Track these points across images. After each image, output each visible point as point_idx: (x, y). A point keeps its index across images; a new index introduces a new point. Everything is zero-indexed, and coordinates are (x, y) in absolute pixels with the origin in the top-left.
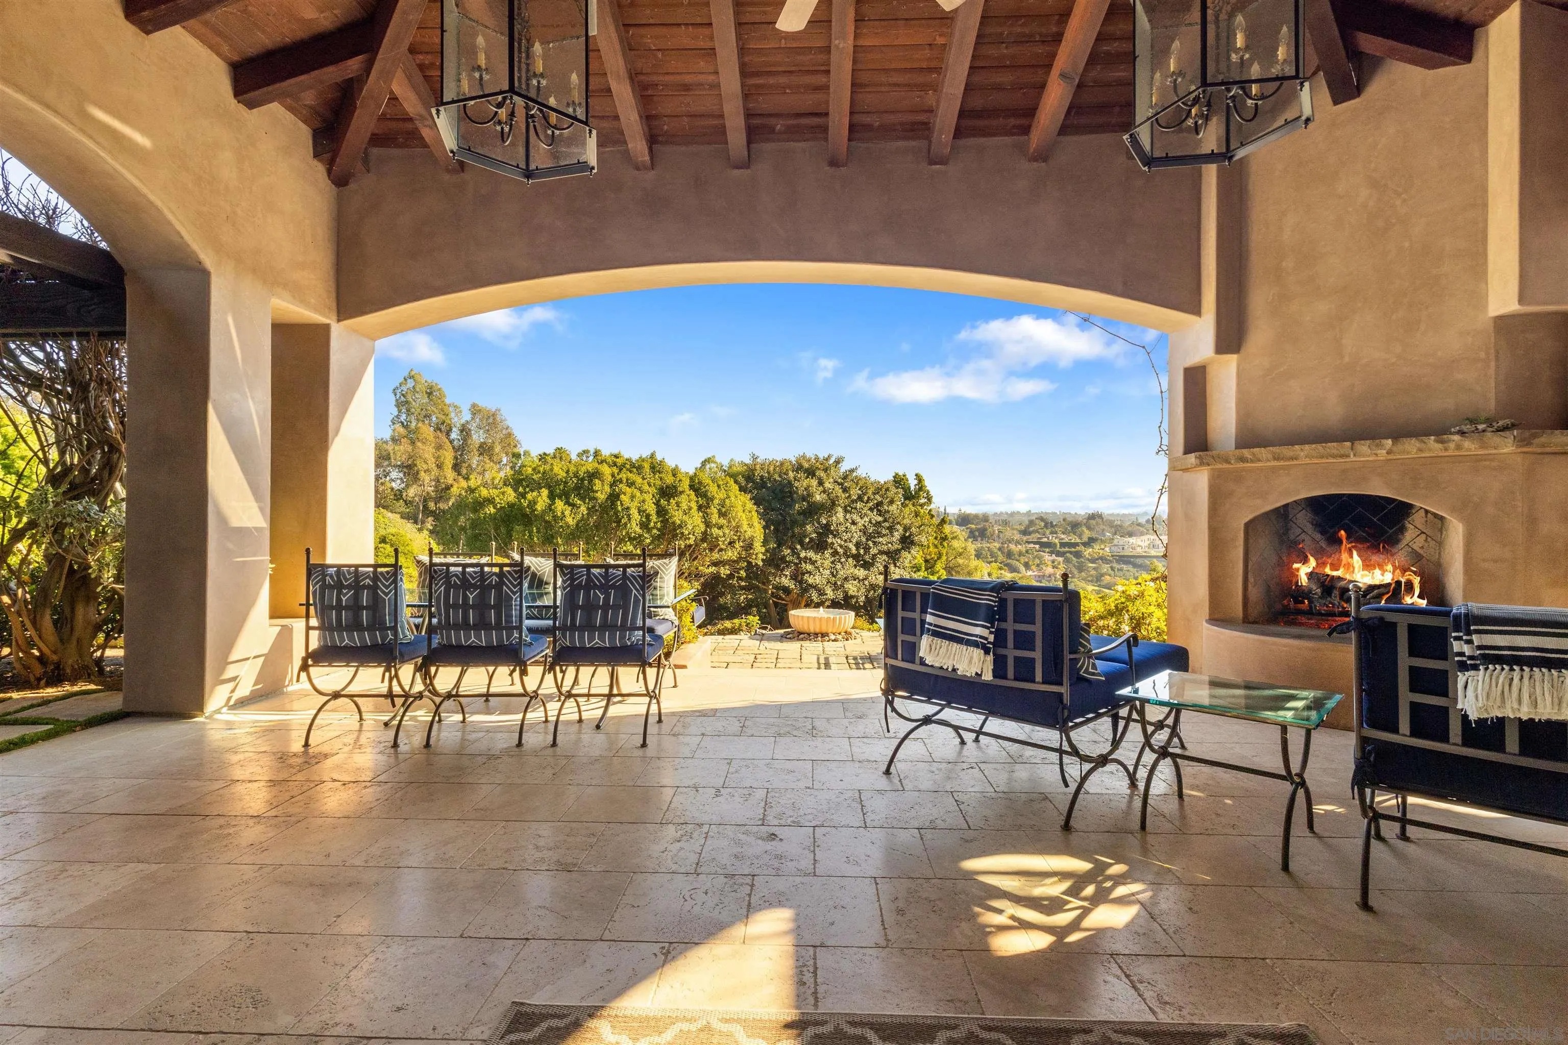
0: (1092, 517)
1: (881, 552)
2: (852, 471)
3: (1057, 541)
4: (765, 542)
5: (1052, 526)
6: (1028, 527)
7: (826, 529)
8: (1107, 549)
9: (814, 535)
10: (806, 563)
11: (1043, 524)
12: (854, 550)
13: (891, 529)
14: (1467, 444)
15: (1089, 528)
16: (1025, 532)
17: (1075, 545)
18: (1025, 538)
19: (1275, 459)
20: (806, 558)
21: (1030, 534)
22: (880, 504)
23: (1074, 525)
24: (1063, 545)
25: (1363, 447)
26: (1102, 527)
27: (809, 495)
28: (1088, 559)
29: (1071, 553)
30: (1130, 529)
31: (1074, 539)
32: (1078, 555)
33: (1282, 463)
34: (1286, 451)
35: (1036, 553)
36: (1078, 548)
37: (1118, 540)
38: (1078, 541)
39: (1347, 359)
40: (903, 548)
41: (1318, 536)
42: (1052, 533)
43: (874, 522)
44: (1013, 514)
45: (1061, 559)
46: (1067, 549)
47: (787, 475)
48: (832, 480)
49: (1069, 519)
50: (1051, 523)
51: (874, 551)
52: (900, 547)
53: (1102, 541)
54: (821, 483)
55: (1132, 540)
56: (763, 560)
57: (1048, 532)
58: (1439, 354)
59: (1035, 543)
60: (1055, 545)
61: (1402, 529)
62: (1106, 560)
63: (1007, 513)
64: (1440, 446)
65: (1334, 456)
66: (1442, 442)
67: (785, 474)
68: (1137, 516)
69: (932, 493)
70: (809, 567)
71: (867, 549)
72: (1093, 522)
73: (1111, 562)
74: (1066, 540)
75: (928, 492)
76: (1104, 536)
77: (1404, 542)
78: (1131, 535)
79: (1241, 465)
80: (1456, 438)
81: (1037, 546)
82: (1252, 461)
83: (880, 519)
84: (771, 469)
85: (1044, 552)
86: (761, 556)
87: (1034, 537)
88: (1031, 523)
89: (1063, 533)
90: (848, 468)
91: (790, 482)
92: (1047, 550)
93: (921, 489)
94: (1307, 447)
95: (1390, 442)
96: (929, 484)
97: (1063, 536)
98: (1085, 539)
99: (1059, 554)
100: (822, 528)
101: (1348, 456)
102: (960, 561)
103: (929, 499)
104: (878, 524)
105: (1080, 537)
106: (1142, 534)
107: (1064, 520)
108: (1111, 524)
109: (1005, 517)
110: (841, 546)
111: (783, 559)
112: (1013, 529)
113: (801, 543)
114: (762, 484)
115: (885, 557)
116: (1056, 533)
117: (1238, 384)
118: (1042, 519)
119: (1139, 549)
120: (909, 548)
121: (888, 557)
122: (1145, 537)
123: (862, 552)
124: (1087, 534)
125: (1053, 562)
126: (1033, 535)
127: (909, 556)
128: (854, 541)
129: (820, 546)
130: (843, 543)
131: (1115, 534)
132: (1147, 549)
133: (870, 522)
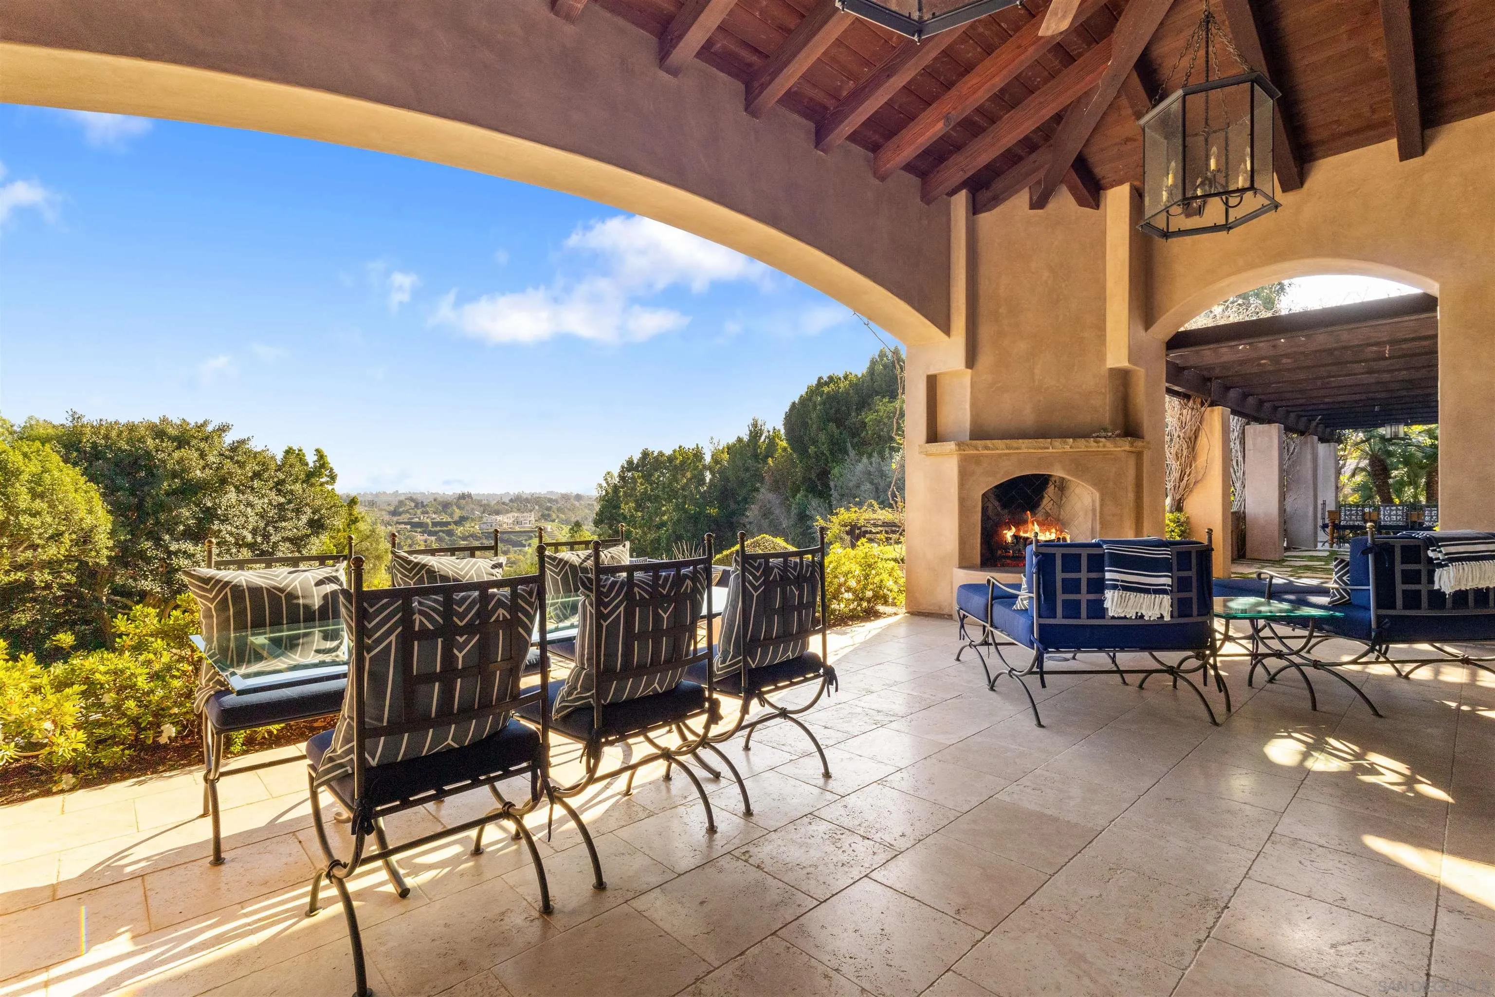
0: (463, 497)
1: (285, 539)
2: (243, 442)
3: (428, 521)
4: (113, 534)
5: (423, 506)
6: (397, 508)
7: (210, 514)
8: (477, 527)
9: (191, 522)
10: (176, 557)
11: (413, 504)
12: (249, 538)
13: (298, 511)
14: (1108, 444)
15: (459, 507)
16: (394, 513)
17: (447, 524)
18: (395, 519)
19: (1007, 448)
20: (179, 551)
21: (400, 514)
22: (281, 482)
23: (445, 506)
24: (435, 524)
25: (1057, 443)
26: (472, 506)
27: (183, 470)
28: (460, 537)
29: (443, 531)
30: (496, 507)
31: (446, 518)
32: (450, 533)
33: (1011, 451)
34: (1014, 443)
35: (407, 534)
36: (450, 527)
37: (487, 518)
38: (449, 520)
39: (1037, 383)
40: (312, 534)
41: (997, 503)
42: (423, 513)
43: (275, 503)
44: (377, 495)
45: (433, 538)
46: (439, 528)
47: (144, 442)
48: (215, 452)
49: (439, 499)
50: (422, 502)
51: (274, 539)
52: (309, 532)
53: (473, 520)
54: (203, 455)
55: (499, 518)
56: (109, 558)
57: (419, 512)
58: (1084, 387)
59: (406, 523)
60: (427, 524)
61: (1042, 498)
62: (476, 536)
63: (371, 494)
64: (1095, 444)
65: (1041, 448)
66: (1097, 442)
67: (139, 441)
68: (501, 496)
69: (336, 471)
70: (184, 562)
71: (266, 537)
72: (463, 502)
73: (480, 538)
74: (438, 520)
75: (332, 469)
76: (474, 514)
77: (1042, 506)
78: (498, 513)
79: (986, 452)
80: (1103, 440)
81: (409, 527)
82: (993, 449)
83: (282, 500)
84: (114, 434)
85: (416, 532)
86: (105, 552)
87: (405, 517)
88: (401, 503)
89: (435, 513)
90: (236, 439)
91: (148, 453)
92: (419, 530)
93: (323, 466)
94: (1026, 441)
95: (1071, 440)
96: (333, 461)
97: (434, 516)
98: (456, 517)
99: (431, 533)
100: (203, 512)
101: (1048, 448)
102: (366, 544)
103: (333, 478)
104: (281, 506)
105: (451, 515)
106: (507, 512)
107: (435, 500)
108: (479, 503)
109: (370, 498)
110: (231, 534)
111: (142, 556)
112: (381, 510)
113: (171, 531)
114: (96, 454)
115: (288, 544)
116: (427, 513)
117: (971, 392)
118: (411, 499)
119: (505, 526)
120: (318, 533)
121: (292, 544)
122: (510, 515)
123: (259, 540)
124: (458, 513)
125: (426, 542)
126: (403, 516)
127: (317, 541)
128: (250, 527)
129: (197, 535)
130: (234, 530)
131: (484, 512)
132: (512, 526)
133: (270, 503)
